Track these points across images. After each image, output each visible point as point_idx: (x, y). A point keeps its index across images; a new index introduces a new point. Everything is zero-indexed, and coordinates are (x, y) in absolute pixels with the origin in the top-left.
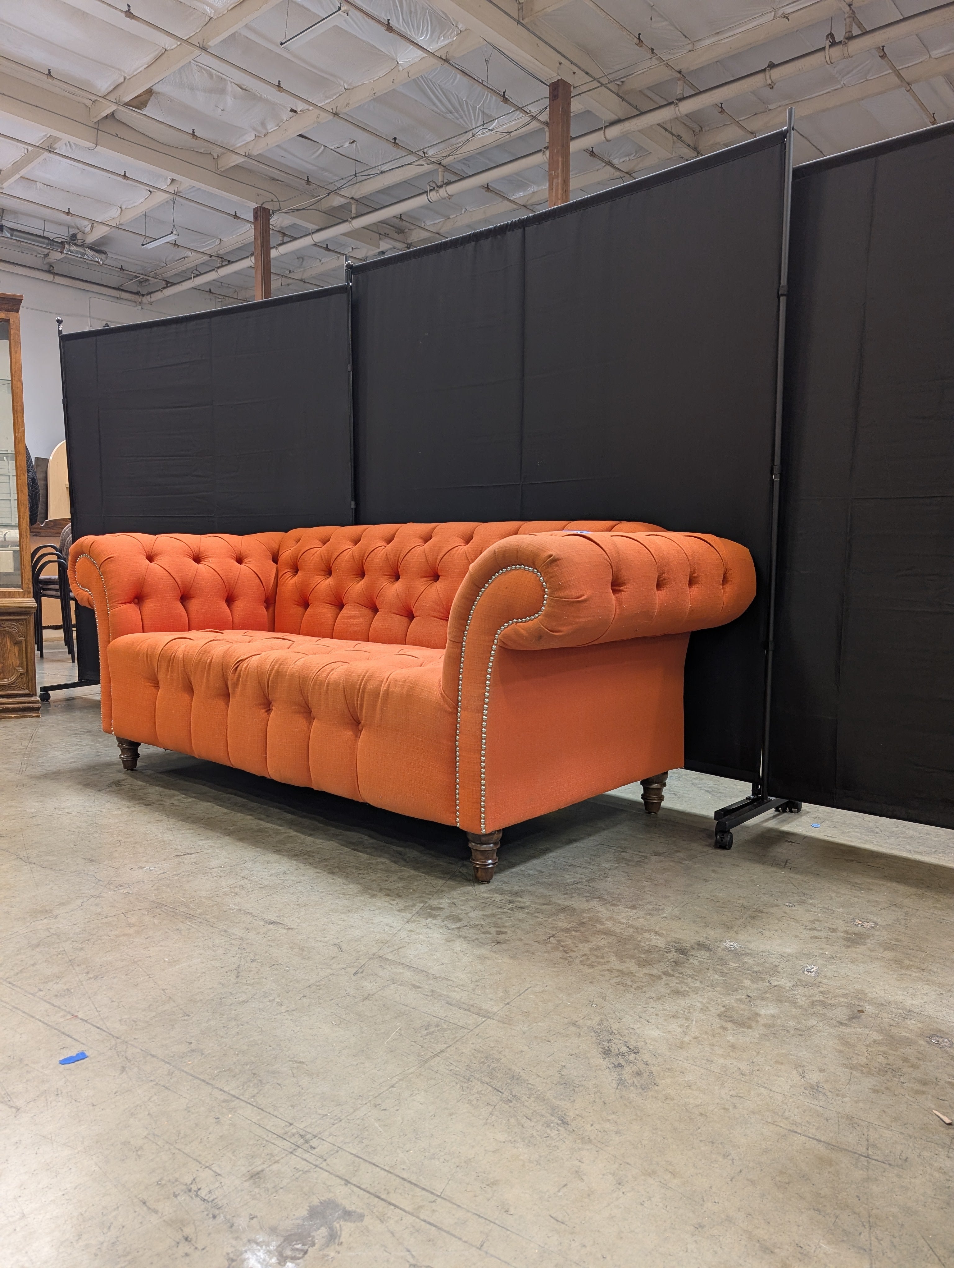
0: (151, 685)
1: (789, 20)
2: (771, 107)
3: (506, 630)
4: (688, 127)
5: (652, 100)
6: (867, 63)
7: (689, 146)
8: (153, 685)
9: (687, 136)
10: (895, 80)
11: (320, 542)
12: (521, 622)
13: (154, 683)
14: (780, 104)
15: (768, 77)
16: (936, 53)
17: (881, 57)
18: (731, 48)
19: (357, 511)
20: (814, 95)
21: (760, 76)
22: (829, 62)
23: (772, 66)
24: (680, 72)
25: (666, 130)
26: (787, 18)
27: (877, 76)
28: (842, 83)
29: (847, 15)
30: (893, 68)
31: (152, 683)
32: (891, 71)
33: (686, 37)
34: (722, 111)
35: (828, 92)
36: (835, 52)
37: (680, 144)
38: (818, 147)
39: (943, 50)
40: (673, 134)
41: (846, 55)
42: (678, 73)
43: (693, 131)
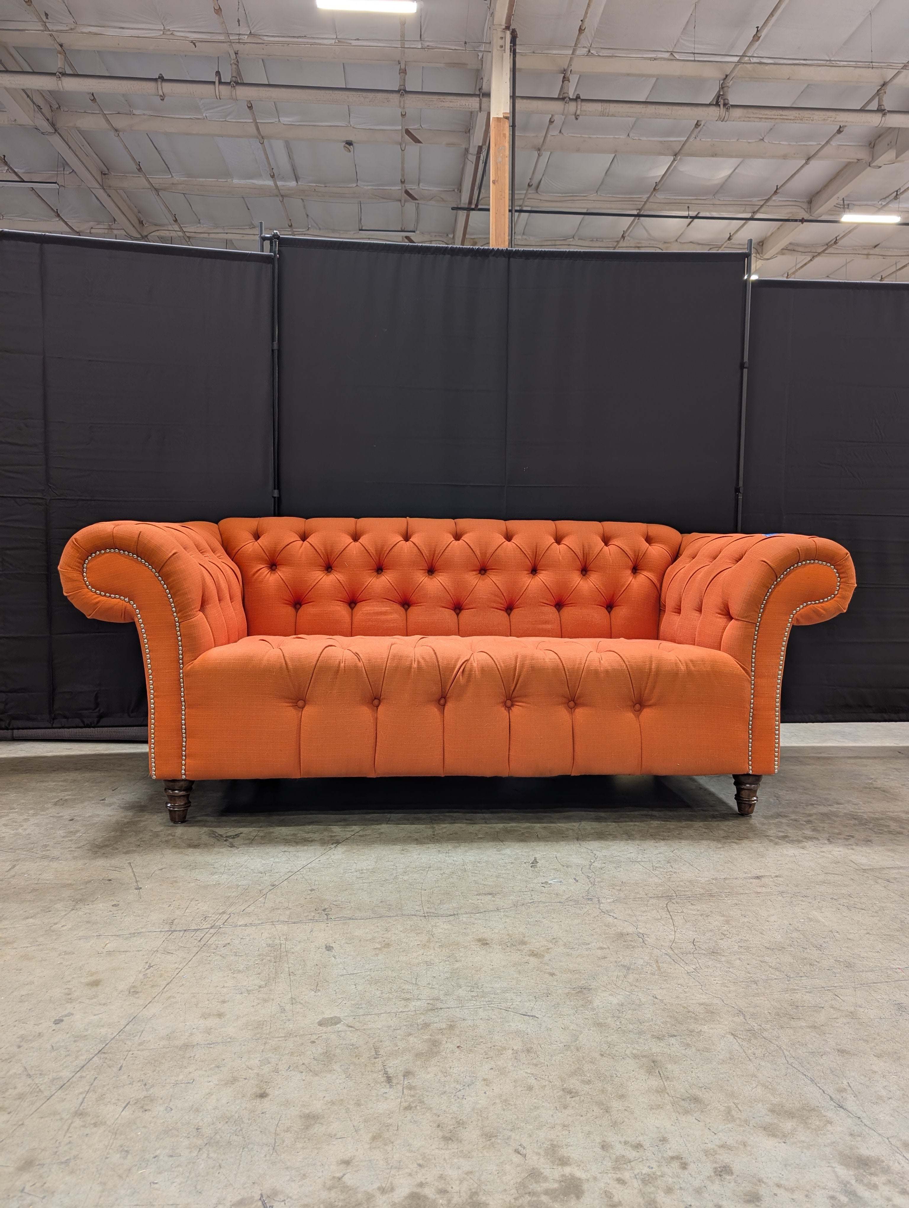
0: (288, 705)
1: (196, 47)
2: (135, 112)
3: (801, 610)
4: (46, 100)
5: (15, 60)
6: (230, 106)
7: (48, 120)
8: (291, 704)
9: (46, 110)
10: (253, 130)
11: (297, 536)
12: (815, 603)
13: (292, 702)
14: (145, 112)
15: (160, 88)
16: (284, 120)
17: (249, 107)
18: (119, 44)
19: (278, 501)
20: (177, 116)
21: (151, 85)
22: (218, 97)
23: (162, 79)
24: (61, 46)
25: (28, 96)
26: (194, 44)
27: (234, 121)
28: (204, 115)
29: (232, 62)
30: (255, 120)
31: (289, 703)
32: (252, 121)
33: (71, 14)
34: (94, 100)
35: (191, 119)
36: (225, 90)
37: (39, 115)
38: (167, 163)
39: (290, 119)
40: (34, 103)
41: (234, 97)
42: (59, 47)
43: (51, 106)
